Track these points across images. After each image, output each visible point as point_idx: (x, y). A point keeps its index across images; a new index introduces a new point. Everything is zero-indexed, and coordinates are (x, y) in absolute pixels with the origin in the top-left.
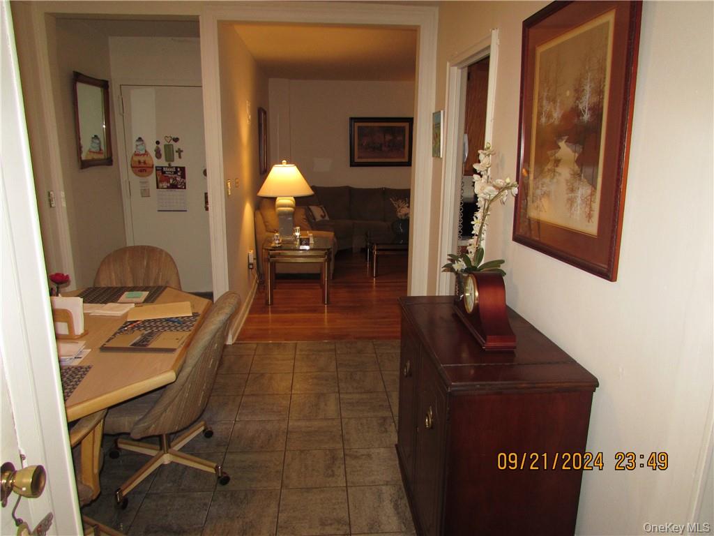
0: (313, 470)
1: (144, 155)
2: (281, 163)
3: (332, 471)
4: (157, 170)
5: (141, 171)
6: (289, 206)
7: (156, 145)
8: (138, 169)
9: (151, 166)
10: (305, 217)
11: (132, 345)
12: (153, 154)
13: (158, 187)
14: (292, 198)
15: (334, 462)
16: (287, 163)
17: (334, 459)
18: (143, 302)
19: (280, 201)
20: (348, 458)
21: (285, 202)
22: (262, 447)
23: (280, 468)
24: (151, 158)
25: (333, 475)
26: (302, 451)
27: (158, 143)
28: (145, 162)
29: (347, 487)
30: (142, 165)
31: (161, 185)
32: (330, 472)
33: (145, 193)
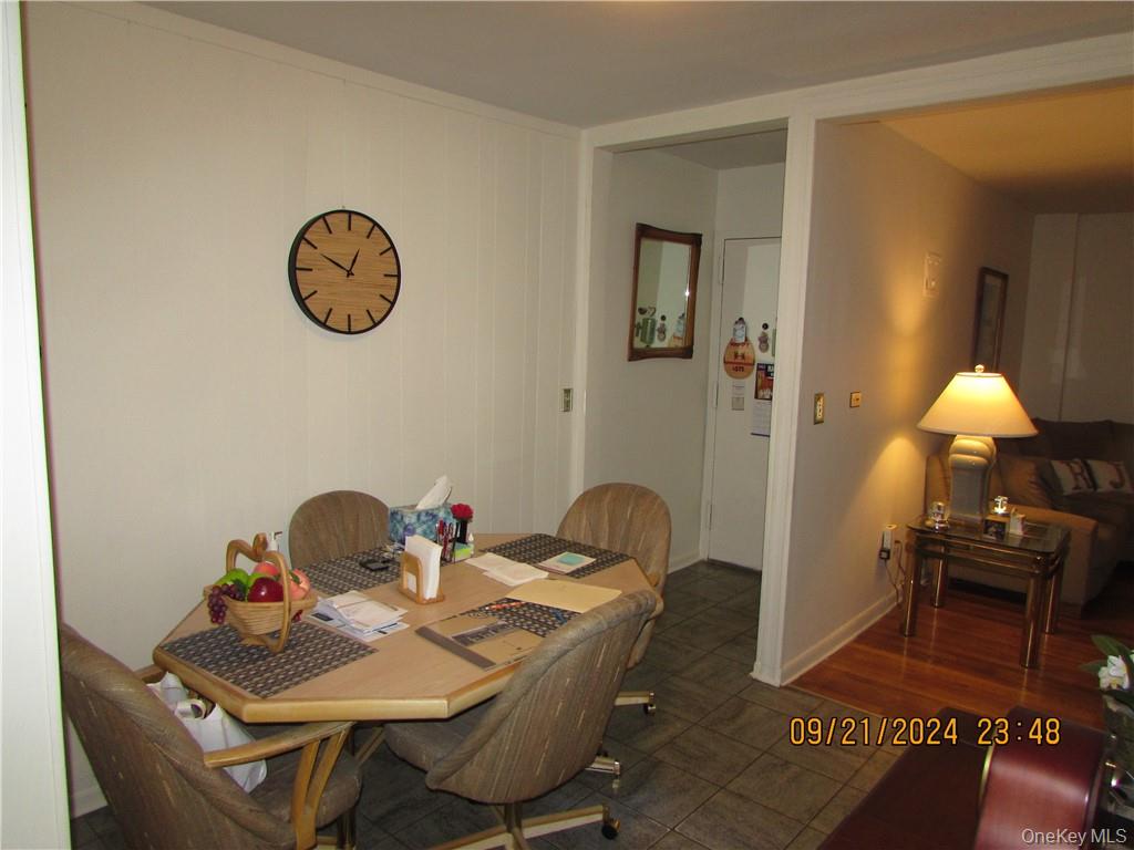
1: (743, 344)
2: (973, 371)
4: (758, 369)
5: (736, 369)
6: (978, 454)
7: (762, 330)
8: (731, 366)
9: (751, 362)
10: (1033, 479)
11: (455, 638)
12: (755, 343)
13: (756, 397)
14: (990, 440)
16: (985, 371)
18: (567, 574)
19: (961, 442)
21: (972, 445)
24: (753, 349)
27: (766, 326)
28: (743, 357)
30: (739, 360)
31: (761, 393)
33: (738, 405)
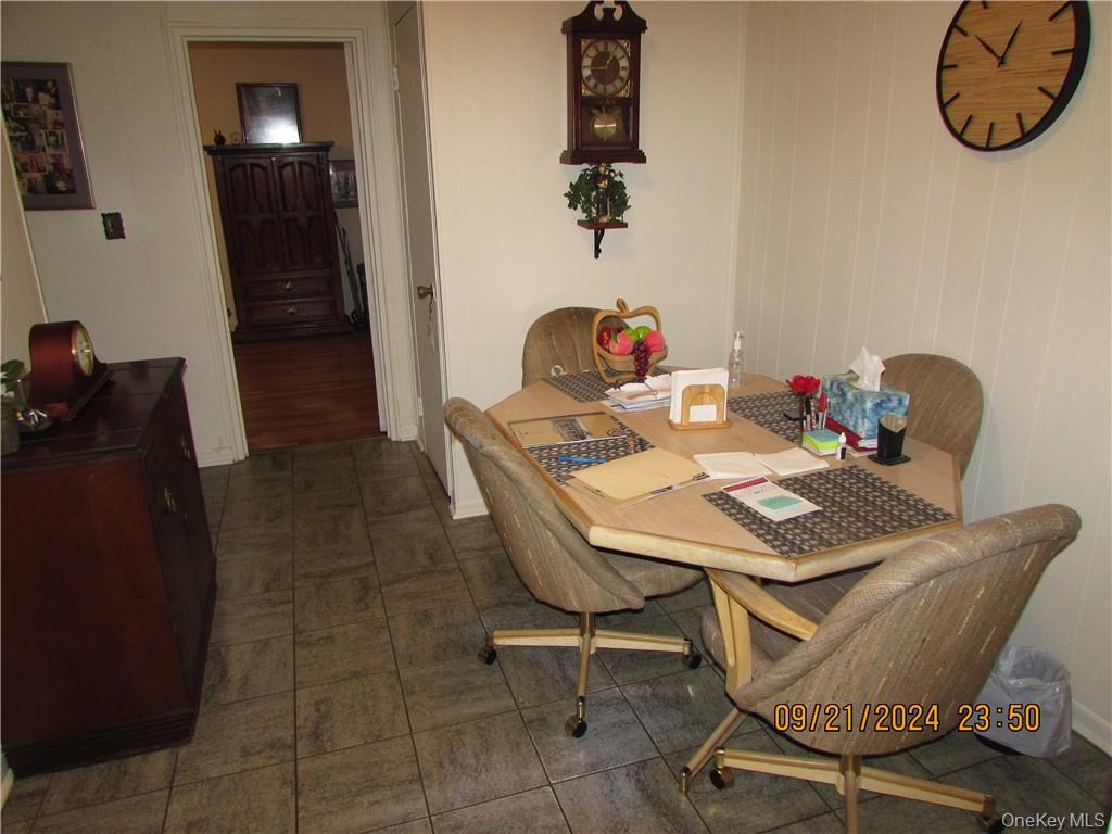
0: (352, 707)
3: (318, 710)
15: (316, 728)
17: (316, 735)
20: (289, 740)
22: (459, 732)
23: (410, 700)
25: (317, 703)
26: (378, 738)
29: (295, 690)
32: (323, 708)
